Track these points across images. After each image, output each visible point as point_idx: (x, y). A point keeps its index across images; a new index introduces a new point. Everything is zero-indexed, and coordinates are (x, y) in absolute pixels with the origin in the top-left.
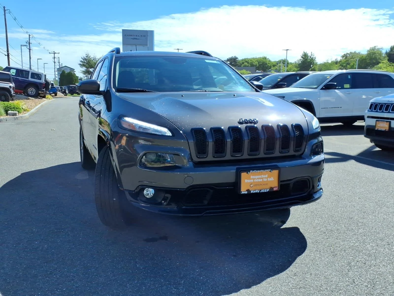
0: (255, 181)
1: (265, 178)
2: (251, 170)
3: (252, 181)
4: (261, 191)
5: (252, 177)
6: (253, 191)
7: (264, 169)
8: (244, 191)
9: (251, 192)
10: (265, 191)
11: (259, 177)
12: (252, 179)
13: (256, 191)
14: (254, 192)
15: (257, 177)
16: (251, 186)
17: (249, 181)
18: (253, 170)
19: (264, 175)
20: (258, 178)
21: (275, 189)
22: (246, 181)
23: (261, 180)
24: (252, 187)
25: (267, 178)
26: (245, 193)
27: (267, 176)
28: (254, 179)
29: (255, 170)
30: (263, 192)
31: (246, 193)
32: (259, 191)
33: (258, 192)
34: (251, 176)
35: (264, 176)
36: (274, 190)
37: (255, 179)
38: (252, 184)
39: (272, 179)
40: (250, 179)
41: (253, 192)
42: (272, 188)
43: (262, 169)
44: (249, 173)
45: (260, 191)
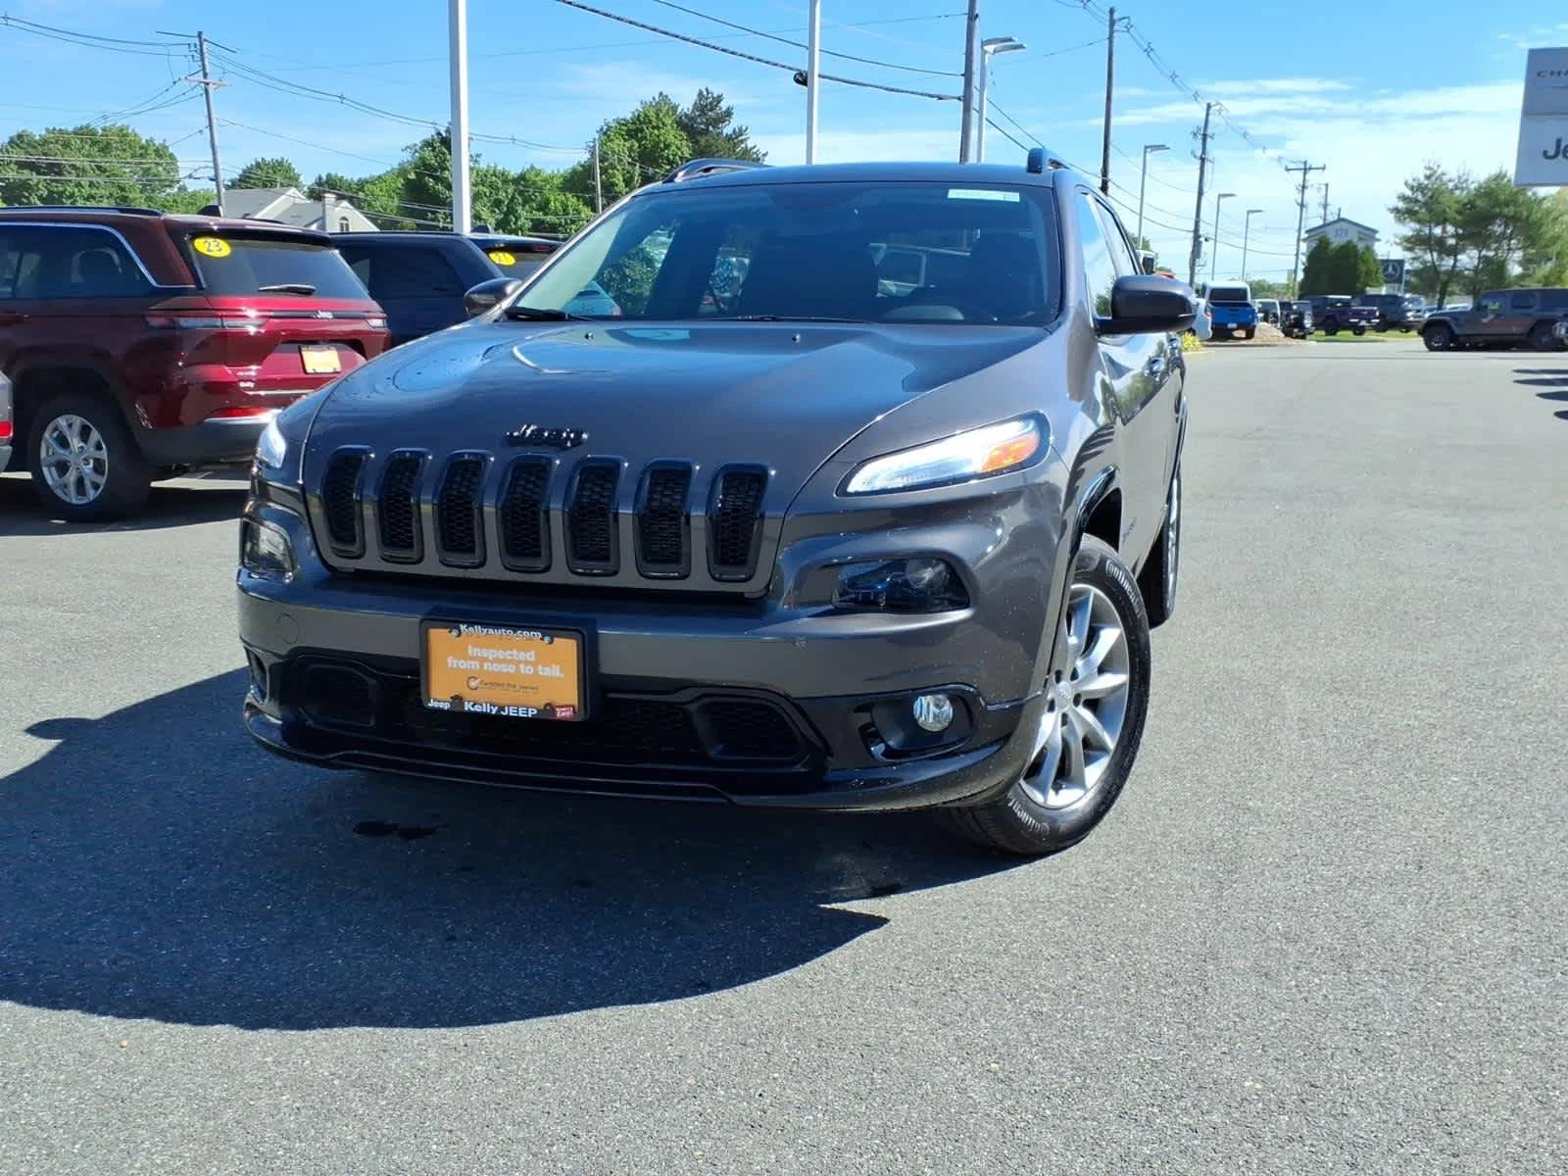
0: (486, 667)
1: (527, 663)
2: (463, 623)
3: (475, 665)
4: (502, 708)
5: (472, 651)
6: (473, 706)
7: (515, 628)
8: (439, 697)
9: (466, 709)
10: (520, 712)
11: (501, 654)
12: (473, 658)
13: (485, 708)
14: (477, 708)
15: (491, 654)
16: (473, 684)
17: (464, 665)
18: (471, 624)
19: (519, 650)
20: (497, 660)
21: (562, 714)
22: (451, 662)
23: (511, 669)
24: (476, 689)
25: (534, 664)
26: (441, 705)
27: (531, 656)
28: (483, 660)
29: (478, 624)
30: (511, 714)
31: (446, 706)
32: (496, 708)
33: (494, 712)
34: (470, 647)
35: (522, 656)
36: (558, 715)
37: (486, 660)
38: (476, 678)
39: (554, 671)
40: (466, 657)
41: (472, 709)
42: (550, 708)
43: (507, 627)
44: (455, 633)
45: (498, 711)
